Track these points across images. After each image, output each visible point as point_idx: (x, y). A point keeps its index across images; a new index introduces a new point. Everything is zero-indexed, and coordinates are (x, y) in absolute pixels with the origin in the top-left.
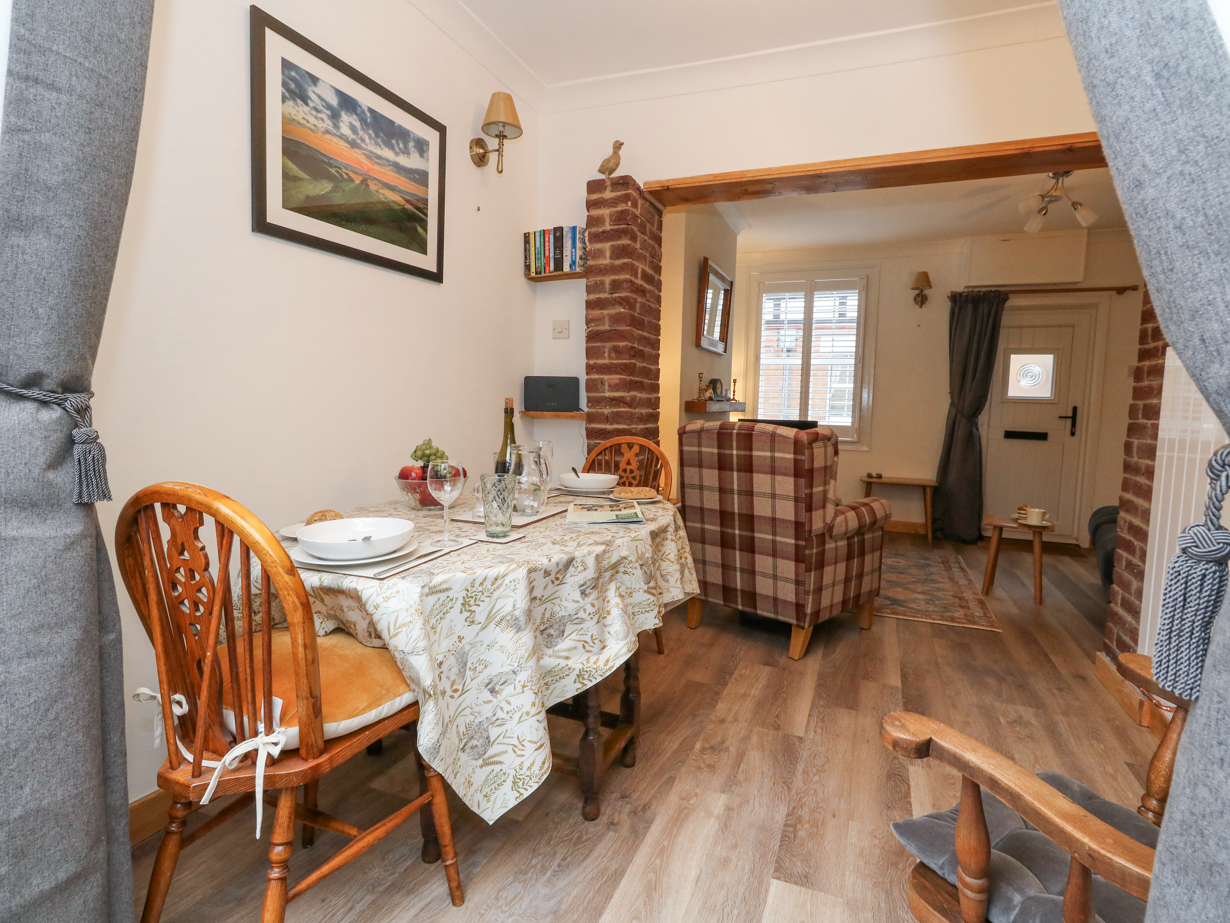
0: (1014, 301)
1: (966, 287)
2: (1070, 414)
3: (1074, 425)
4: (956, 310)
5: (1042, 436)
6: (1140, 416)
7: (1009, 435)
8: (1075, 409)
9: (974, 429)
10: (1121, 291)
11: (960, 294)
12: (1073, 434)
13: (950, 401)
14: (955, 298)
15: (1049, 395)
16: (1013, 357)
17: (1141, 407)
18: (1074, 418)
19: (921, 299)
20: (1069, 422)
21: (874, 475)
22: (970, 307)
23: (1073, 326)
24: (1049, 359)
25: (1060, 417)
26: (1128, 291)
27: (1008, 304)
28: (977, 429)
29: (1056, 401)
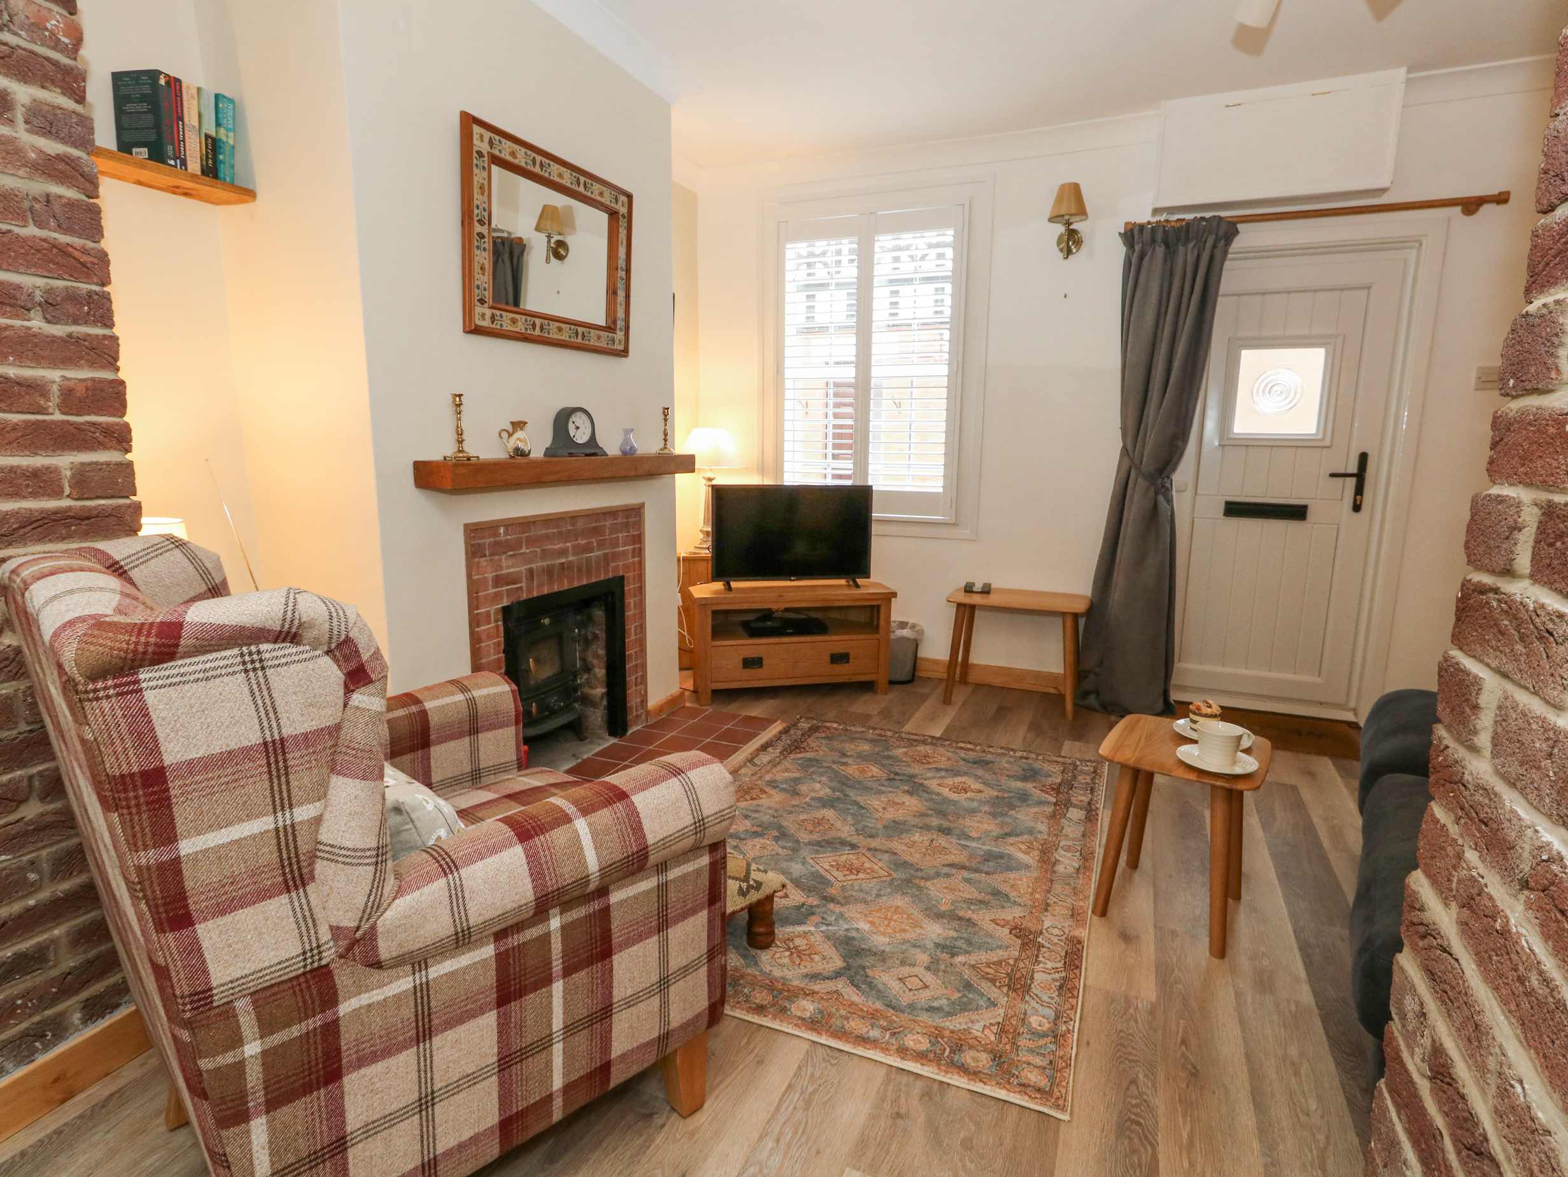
0: (1248, 237)
1: (1156, 211)
2: (1353, 468)
3: (1359, 490)
4: (1134, 260)
5: (1297, 513)
6: (1523, 561)
7: (1234, 509)
8: (1363, 458)
9: (1161, 498)
10: (1471, 205)
11: (1142, 227)
12: (1357, 508)
13: (1121, 445)
14: (1132, 235)
15: (1314, 431)
16: (1246, 354)
17: (1530, 517)
18: (1360, 476)
19: (1071, 241)
20: (1351, 483)
21: (978, 587)
22: (1160, 250)
23: (1369, 288)
24: (1315, 358)
25: (1333, 475)
26: (1486, 208)
27: (1237, 244)
28: (1169, 501)
29: (1327, 442)
